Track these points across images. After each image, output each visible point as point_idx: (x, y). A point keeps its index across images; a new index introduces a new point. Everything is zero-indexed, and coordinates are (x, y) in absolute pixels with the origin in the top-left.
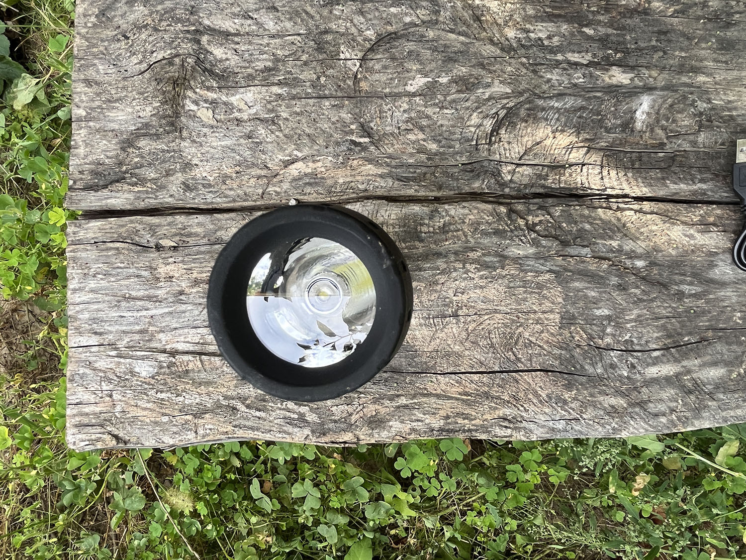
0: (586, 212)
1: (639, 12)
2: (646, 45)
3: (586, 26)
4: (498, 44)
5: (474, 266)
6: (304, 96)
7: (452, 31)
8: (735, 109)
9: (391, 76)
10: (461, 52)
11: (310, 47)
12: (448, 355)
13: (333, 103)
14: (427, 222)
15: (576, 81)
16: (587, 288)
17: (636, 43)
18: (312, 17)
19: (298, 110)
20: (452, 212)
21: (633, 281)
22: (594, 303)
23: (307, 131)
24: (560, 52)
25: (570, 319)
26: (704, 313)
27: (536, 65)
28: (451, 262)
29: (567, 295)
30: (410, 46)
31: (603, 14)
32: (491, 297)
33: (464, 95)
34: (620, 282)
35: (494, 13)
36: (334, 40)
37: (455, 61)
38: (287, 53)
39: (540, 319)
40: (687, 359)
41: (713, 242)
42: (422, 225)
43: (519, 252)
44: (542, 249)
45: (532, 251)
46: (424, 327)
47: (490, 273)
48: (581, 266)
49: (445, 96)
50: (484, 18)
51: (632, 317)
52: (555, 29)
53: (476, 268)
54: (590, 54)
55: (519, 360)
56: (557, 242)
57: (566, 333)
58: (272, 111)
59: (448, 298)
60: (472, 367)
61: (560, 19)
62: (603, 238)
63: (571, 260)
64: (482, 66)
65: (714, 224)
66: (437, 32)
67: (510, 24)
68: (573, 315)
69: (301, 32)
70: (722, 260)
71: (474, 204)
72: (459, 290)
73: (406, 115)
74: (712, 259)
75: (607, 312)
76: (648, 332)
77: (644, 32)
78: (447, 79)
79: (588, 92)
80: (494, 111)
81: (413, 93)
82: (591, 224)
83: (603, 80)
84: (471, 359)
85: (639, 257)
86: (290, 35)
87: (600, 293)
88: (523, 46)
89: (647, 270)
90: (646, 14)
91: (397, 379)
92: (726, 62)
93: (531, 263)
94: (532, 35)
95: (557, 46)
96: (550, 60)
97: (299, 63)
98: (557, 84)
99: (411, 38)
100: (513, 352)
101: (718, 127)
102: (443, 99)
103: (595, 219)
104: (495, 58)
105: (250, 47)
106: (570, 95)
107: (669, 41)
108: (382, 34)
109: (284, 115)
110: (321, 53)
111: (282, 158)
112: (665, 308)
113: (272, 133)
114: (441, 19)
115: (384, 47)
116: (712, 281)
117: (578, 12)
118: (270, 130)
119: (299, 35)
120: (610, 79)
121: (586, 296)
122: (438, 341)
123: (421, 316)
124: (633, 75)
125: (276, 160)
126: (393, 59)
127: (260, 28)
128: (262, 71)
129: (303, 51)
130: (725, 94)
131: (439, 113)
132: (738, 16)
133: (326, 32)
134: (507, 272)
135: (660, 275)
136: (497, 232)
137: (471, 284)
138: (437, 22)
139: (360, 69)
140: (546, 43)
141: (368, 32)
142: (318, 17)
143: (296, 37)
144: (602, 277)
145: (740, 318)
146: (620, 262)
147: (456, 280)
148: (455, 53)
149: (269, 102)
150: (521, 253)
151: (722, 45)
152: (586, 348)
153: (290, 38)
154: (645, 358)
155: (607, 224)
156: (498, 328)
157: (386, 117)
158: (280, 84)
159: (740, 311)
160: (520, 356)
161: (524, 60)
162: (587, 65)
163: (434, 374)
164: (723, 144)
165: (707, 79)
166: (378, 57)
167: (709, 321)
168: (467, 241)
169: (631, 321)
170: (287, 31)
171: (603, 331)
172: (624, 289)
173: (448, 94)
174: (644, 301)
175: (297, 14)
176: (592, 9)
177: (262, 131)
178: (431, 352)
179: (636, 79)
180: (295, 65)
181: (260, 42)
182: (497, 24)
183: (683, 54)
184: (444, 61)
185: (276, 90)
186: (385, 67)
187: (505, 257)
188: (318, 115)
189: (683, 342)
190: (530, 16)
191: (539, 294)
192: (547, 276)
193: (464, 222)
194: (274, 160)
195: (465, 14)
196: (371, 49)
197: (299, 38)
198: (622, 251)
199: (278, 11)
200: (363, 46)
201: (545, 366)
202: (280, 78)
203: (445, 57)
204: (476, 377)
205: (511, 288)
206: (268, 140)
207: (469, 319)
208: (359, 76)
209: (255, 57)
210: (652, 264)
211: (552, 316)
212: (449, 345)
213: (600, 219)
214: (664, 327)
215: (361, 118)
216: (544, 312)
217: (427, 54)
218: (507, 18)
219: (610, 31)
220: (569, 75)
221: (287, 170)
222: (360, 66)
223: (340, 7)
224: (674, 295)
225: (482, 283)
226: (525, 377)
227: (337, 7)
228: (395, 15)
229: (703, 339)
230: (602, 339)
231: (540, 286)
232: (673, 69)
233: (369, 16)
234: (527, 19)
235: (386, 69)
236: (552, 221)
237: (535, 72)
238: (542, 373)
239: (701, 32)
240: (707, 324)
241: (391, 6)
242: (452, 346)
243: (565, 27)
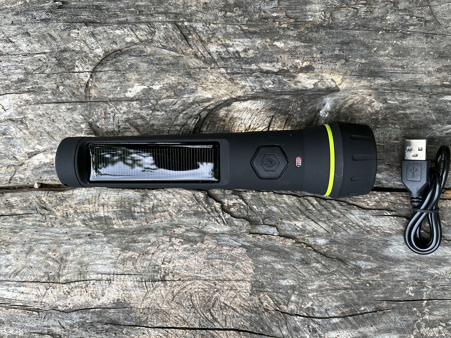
0: (273, 197)
1: (324, 26)
2: (330, 54)
3: (278, 40)
4: (201, 57)
5: (178, 240)
6: (45, 101)
7: (164, 47)
8: (409, 107)
9: (114, 84)
10: (172, 64)
11: (52, 63)
12: (157, 312)
13: (68, 107)
14: (139, 203)
15: (266, 86)
16: (274, 262)
17: (321, 53)
18: (55, 39)
19: (41, 113)
20: (159, 197)
21: (315, 257)
22: (280, 274)
23: (48, 129)
24: (254, 62)
25: (259, 287)
26: (379, 285)
27: (233, 74)
28: (160, 236)
29: (256, 267)
30: (132, 60)
31: (292, 30)
32: (193, 266)
33: (172, 100)
34: (303, 257)
35: (200, 32)
36: (71, 57)
37: (167, 71)
38: (35, 68)
39: (234, 286)
40: (364, 326)
41: (387, 225)
42: (135, 206)
43: (216, 229)
44: (235, 228)
45: (226, 229)
46: (138, 289)
47: (192, 246)
48: (269, 243)
49: (157, 100)
50: (190, 37)
51: (314, 287)
52: (250, 44)
53: (180, 242)
54: (280, 64)
55: (215, 320)
56: (247, 223)
57: (256, 298)
58: (21, 113)
59: (157, 265)
60: (177, 324)
61: (255, 36)
62: (288, 219)
63: (260, 237)
64: (189, 75)
65: (388, 210)
66: (154, 49)
67: (213, 40)
68: (262, 284)
69: (46, 51)
70: (395, 240)
71: (177, 190)
72: (166, 260)
73: (125, 116)
74: (387, 239)
75: (291, 282)
76: (328, 301)
77: (328, 43)
78: (159, 86)
79: (277, 95)
80: (197, 113)
81: (131, 98)
82: (278, 207)
83: (289, 86)
84: (176, 317)
85: (320, 236)
86: (38, 54)
87: (286, 266)
88: (222, 58)
89: (327, 247)
90: (331, 28)
91: (116, 330)
92: (402, 67)
93: (226, 239)
94: (231, 49)
95: (252, 58)
96: (245, 70)
97: (43, 75)
98: (250, 90)
99: (133, 53)
100: (211, 314)
101: (392, 124)
102: (155, 103)
103: (281, 203)
104: (200, 68)
105: (8, 64)
106: (262, 98)
107: (351, 50)
108: (109, 51)
109: (31, 116)
110: (60, 67)
111: (27, 150)
112: (344, 281)
113: (21, 130)
114: (155, 38)
115: (111, 62)
116: (387, 258)
117: (270, 29)
118: (19, 128)
119: (44, 53)
120: (295, 85)
121: (273, 268)
122: (150, 300)
123: (135, 280)
124: (317, 81)
125: (23, 152)
126: (117, 70)
127: (17, 49)
128: (16, 82)
129: (47, 66)
130: (400, 95)
131: (151, 114)
132: (412, 27)
133: (65, 50)
134: (205, 246)
135: (339, 251)
136: (196, 214)
137: (176, 255)
138: (152, 41)
139: (91, 80)
140: (242, 55)
141: (98, 50)
142: (59, 39)
143: (42, 55)
144: (287, 253)
145: (412, 292)
146: (304, 239)
147: (164, 251)
148: (168, 65)
149: (20, 106)
150: (218, 230)
151: (399, 52)
152: (273, 313)
153: (38, 55)
154: (325, 324)
155: (291, 207)
156: (198, 292)
157: (110, 118)
158: (29, 91)
159: (413, 286)
160: (216, 317)
161: (223, 70)
162: (276, 73)
163: (146, 327)
164: (396, 139)
165: (384, 82)
166: (106, 69)
167: (384, 293)
168: (172, 220)
169: (312, 291)
170: (36, 50)
171: (289, 299)
172: (307, 263)
173: (160, 99)
174: (325, 274)
175: (44, 37)
176: (283, 26)
177: (13, 129)
178: (144, 309)
179: (319, 84)
180: (41, 77)
181: (17, 60)
182: (202, 41)
183: (363, 61)
184: (157, 72)
185: (26, 96)
186: (111, 78)
187: (205, 233)
188: (56, 117)
189: (359, 311)
190: (230, 34)
191: (233, 265)
192: (240, 250)
193: (169, 205)
194: (21, 152)
195: (175, 34)
196: (101, 63)
197: (44, 56)
198: (305, 231)
199: (30, 35)
200: (94, 61)
201: (237, 326)
202: (29, 87)
203: (158, 68)
204: (180, 332)
205: (209, 259)
206: (17, 136)
207: (174, 283)
208: (90, 85)
209: (12, 71)
210: (333, 242)
211: (243, 284)
212: (158, 304)
213: (286, 203)
214: (342, 298)
215: (90, 118)
216: (237, 281)
217: (144, 66)
218: (210, 36)
219: (298, 44)
220: (261, 82)
221: (30, 160)
222: (91, 77)
223: (76, 31)
224: (352, 269)
225: (185, 254)
226: (221, 335)
227: (74, 31)
228: (119, 36)
229: (377, 310)
230: (287, 306)
231: (234, 259)
232: (353, 74)
233: (99, 37)
234: (227, 36)
235: (111, 79)
236: (244, 204)
237: (231, 80)
238: (235, 332)
239: (380, 42)
240: (382, 296)
241: (117, 29)
242: (160, 305)
243: (259, 42)
